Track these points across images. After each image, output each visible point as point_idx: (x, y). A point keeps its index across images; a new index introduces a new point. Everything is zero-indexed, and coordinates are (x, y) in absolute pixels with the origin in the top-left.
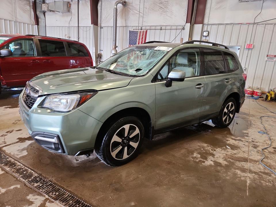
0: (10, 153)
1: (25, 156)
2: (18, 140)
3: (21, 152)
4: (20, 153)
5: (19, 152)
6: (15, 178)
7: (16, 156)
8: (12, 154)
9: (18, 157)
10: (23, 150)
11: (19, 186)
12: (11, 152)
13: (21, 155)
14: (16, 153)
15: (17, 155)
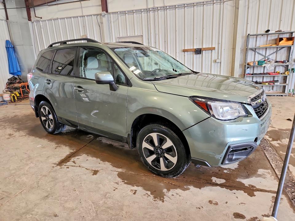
0: (275, 179)
1: (263, 169)
2: (255, 193)
3: (263, 174)
4: (265, 173)
5: (265, 176)
6: (281, 157)
7: (271, 173)
8: (273, 177)
9: (269, 171)
10: (260, 176)
11: (281, 152)
12: (273, 179)
13: (266, 171)
14: (268, 176)
15: (269, 173)
